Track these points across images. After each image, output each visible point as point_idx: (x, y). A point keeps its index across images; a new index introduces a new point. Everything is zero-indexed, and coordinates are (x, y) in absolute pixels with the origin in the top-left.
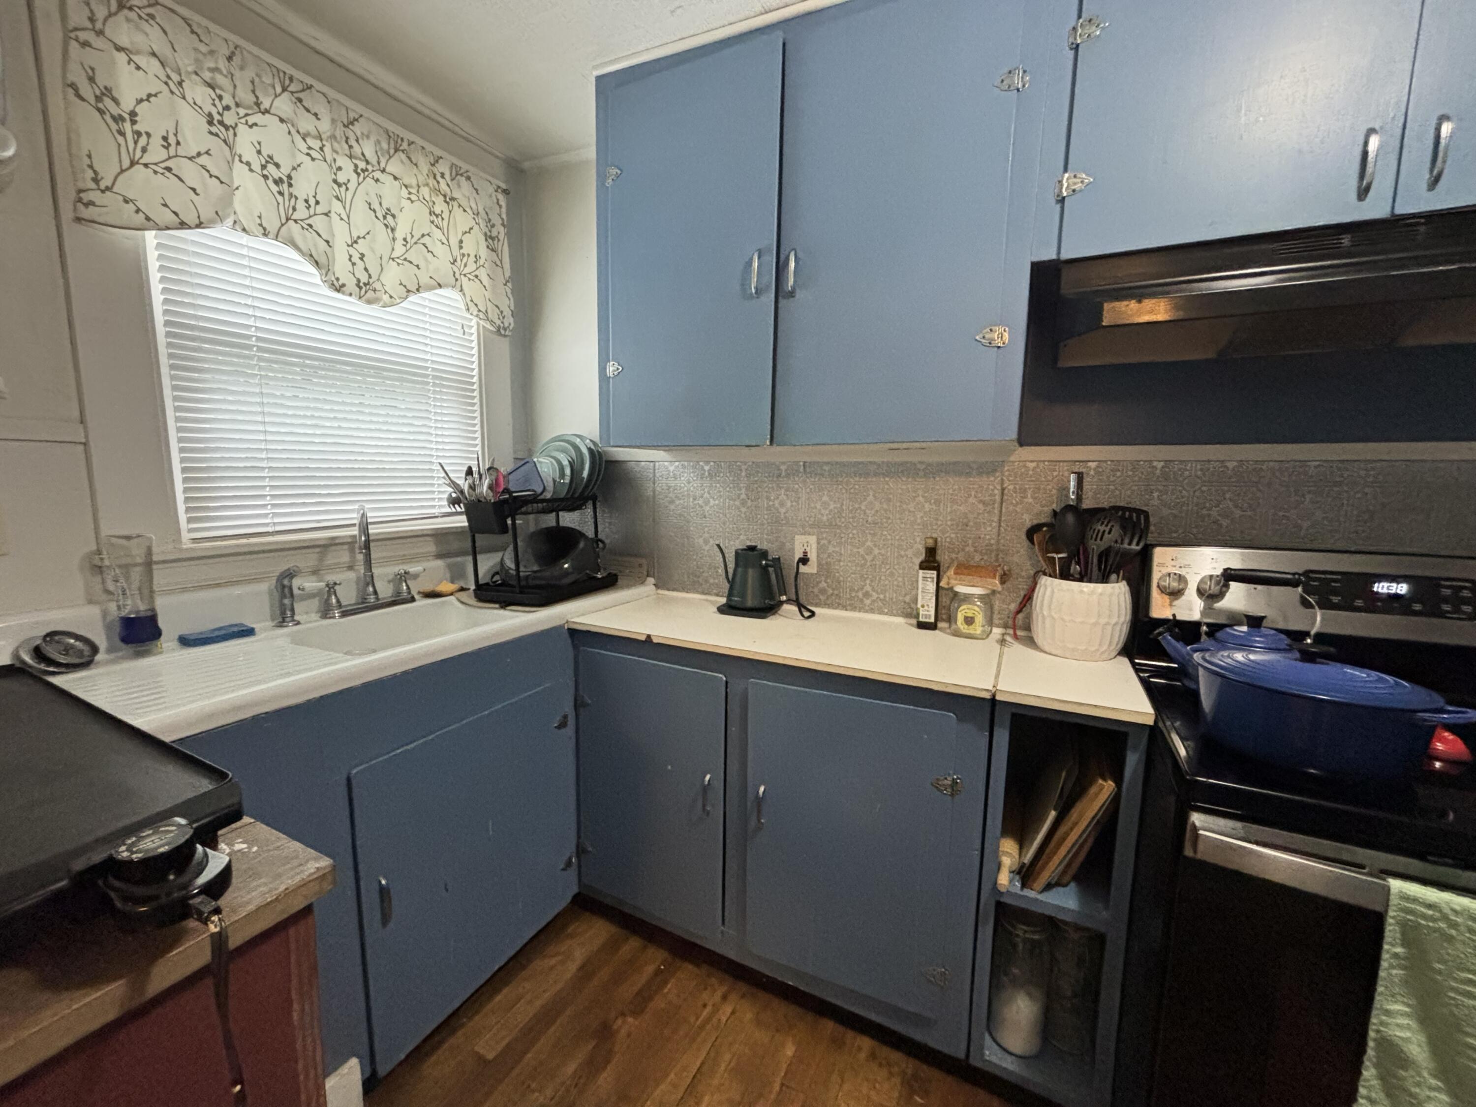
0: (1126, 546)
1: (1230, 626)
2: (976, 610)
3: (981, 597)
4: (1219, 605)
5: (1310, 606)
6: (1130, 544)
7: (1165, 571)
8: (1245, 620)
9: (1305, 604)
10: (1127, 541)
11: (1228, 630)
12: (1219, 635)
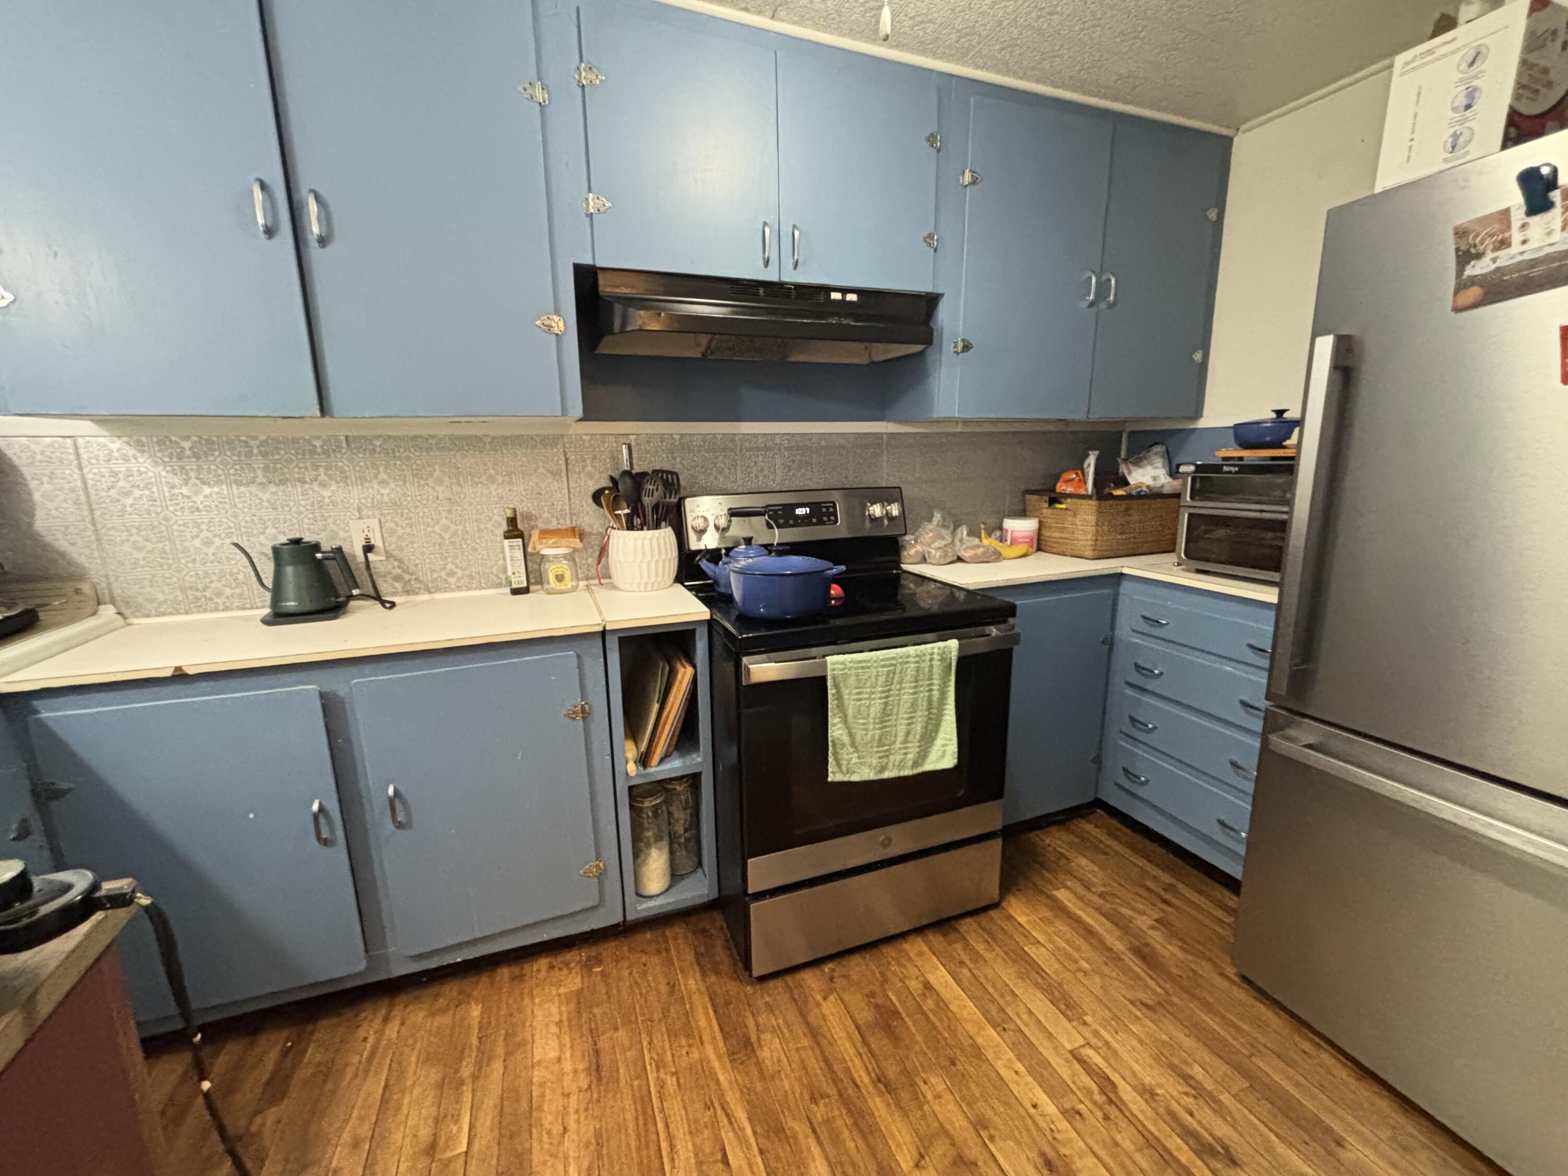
0: (668, 499)
1: (736, 547)
2: (564, 567)
3: (565, 557)
4: (728, 534)
5: (772, 527)
6: (670, 498)
7: (695, 515)
8: (742, 541)
9: (769, 526)
10: (668, 495)
11: (736, 549)
12: (731, 554)
